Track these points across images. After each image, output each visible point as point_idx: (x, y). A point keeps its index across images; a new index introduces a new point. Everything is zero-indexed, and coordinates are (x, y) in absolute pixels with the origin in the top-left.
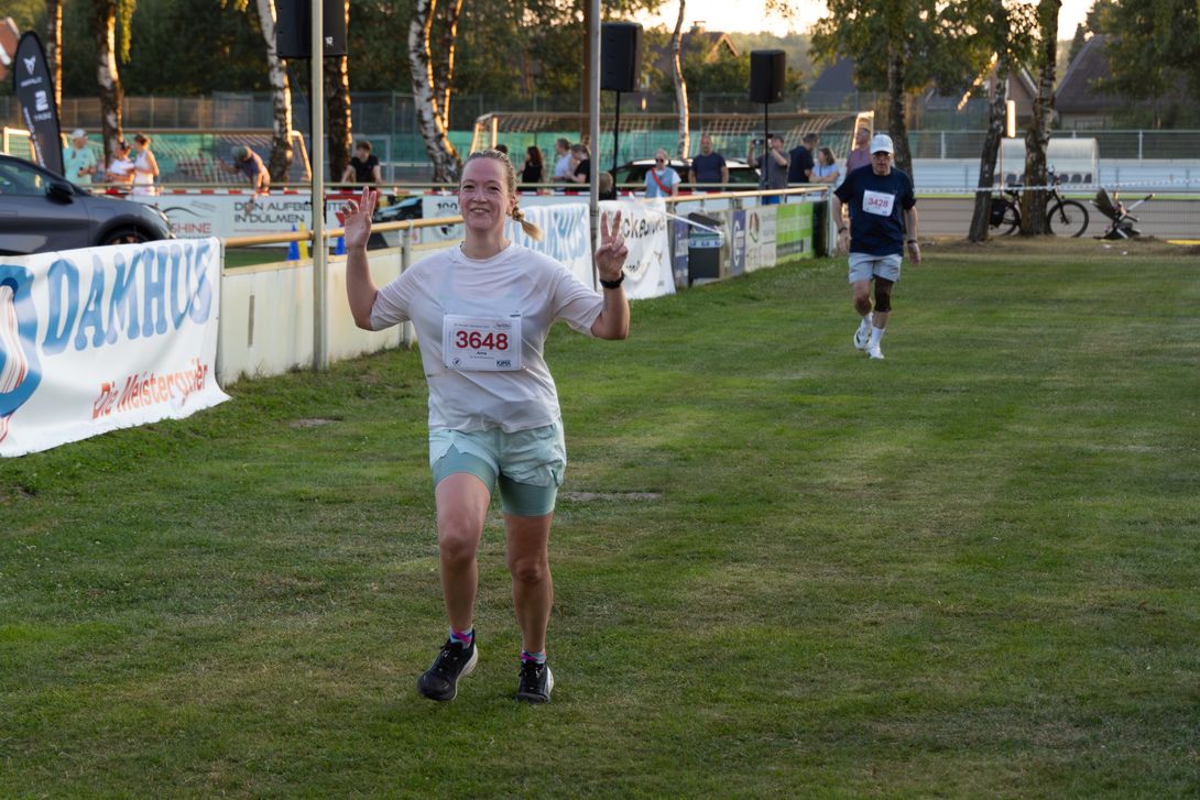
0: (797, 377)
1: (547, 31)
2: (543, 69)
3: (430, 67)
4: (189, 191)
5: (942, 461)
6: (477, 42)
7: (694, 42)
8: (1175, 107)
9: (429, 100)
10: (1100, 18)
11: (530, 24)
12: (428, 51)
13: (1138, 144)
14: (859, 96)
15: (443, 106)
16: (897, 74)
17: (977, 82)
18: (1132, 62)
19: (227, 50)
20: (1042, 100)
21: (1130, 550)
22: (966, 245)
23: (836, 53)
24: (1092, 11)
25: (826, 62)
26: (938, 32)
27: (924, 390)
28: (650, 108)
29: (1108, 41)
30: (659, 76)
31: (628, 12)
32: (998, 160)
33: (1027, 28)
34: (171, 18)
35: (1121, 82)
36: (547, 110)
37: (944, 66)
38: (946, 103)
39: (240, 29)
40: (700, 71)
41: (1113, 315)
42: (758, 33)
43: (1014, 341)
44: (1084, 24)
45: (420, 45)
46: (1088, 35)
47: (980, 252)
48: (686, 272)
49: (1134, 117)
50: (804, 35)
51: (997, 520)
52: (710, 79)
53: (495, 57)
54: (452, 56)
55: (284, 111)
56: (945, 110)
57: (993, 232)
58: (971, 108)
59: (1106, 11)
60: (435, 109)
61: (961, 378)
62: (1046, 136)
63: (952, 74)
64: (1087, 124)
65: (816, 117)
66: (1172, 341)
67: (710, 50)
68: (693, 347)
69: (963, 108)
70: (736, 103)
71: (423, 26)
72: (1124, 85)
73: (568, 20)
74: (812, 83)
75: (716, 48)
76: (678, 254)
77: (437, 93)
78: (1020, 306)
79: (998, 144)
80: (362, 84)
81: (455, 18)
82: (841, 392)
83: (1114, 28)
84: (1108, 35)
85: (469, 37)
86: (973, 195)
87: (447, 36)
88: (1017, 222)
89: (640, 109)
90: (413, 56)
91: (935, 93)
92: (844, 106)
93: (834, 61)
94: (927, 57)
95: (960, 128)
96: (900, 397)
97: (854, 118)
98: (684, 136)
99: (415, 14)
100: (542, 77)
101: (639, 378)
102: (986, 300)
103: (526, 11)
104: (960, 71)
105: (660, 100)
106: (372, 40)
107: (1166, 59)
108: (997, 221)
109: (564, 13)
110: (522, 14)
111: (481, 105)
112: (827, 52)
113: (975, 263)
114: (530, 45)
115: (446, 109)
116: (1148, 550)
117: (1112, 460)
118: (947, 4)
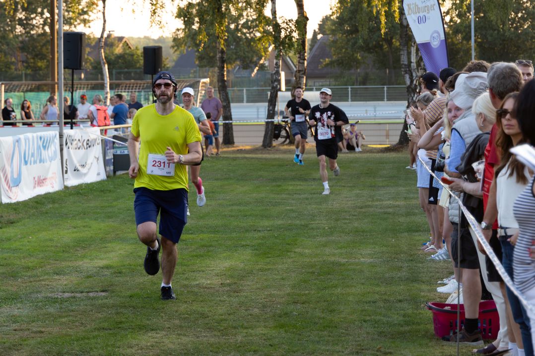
1: (29, 37)
2: (27, 58)
5: (261, 270)
7: (108, 42)
8: (367, 74)
10: (326, 27)
11: (20, 33)
13: (348, 93)
14: (199, 70)
16: (222, 58)
17: (261, 62)
18: (344, 50)
20: (299, 71)
21: (368, 318)
22: (261, 150)
23: (186, 47)
24: (321, 23)
25: (180, 52)
26: (240, 35)
27: (247, 230)
28: (86, 78)
29: (331, 39)
30: (90, 60)
31: (73, 26)
32: (277, 103)
33: (291, 32)
35: (338, 60)
36: (31, 80)
37: (244, 54)
38: (245, 73)
40: (113, 58)
41: (344, 186)
42: (142, 37)
43: (293, 202)
44: (317, 30)
47: (269, 153)
48: (112, 168)
49: (345, 79)
50: (167, 38)
51: (294, 302)
52: (118, 62)
56: (245, 77)
57: (275, 143)
58: (259, 76)
59: (329, 23)
61: (266, 223)
63: (248, 57)
64: (320, 84)
66: (377, 200)
67: (117, 47)
68: (119, 209)
69: (254, 75)
70: (133, 75)
72: (340, 63)
73: (40, 31)
74: (173, 64)
75: (121, 45)
76: (107, 158)
78: (294, 183)
79: (276, 96)
82: (203, 232)
83: (333, 32)
84: (331, 36)
86: (264, 123)
88: (288, 137)
89: (80, 79)
91: (239, 68)
92: (191, 75)
93: (185, 51)
94: (235, 49)
95: (253, 87)
96: (234, 235)
97: (199, 82)
98: (107, 93)
100: (27, 62)
101: (90, 227)
102: (275, 180)
103: (18, 26)
104: (252, 57)
105: (91, 74)
107: (361, 48)
108: (277, 136)
109: (37, 27)
110: (16, 28)
112: (181, 47)
113: (266, 159)
114: (20, 45)
116: (378, 318)
117: (353, 267)
118: (245, 20)
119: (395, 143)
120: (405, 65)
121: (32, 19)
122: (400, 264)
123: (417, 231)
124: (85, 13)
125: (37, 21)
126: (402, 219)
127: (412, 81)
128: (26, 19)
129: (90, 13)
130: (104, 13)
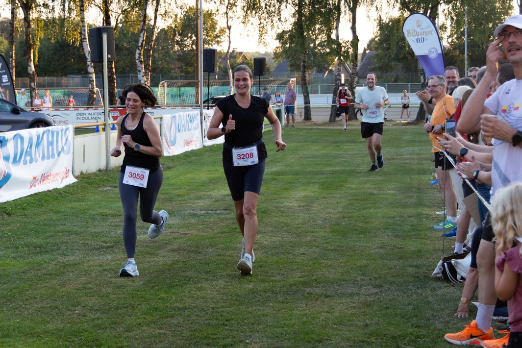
0: (272, 170)
1: (183, 52)
2: (182, 65)
3: (143, 65)
4: (60, 109)
5: (324, 198)
6: (158, 56)
7: (233, 55)
8: (398, 76)
9: (143, 76)
10: (372, 45)
11: (177, 50)
12: (142, 59)
14: (291, 73)
15: (148, 78)
16: (304, 65)
17: (330, 68)
18: (383, 61)
19: (72, 60)
20: (353, 74)
21: (389, 227)
22: (329, 123)
23: (282, 59)
25: (279, 62)
26: (316, 51)
27: (317, 173)
28: (219, 79)
29: (375, 53)
30: (222, 67)
31: (210, 45)
33: (348, 48)
34: (52, 50)
36: (184, 80)
37: (319, 63)
38: (320, 75)
39: (77, 53)
42: (255, 52)
43: (347, 156)
44: (366, 48)
45: (140, 57)
46: (367, 52)
47: (333, 126)
50: (271, 53)
51: (344, 217)
53: (165, 62)
54: (151, 61)
55: (93, 81)
56: (320, 78)
57: (337, 119)
58: (329, 77)
59: (374, 43)
60: (145, 80)
61: (329, 169)
62: (355, 86)
63: (322, 65)
65: (277, 80)
66: (400, 155)
67: (239, 58)
69: (326, 77)
71: (141, 51)
73: (190, 48)
74: (274, 69)
75: (241, 57)
77: (146, 74)
78: (348, 144)
80: (119, 72)
81: (151, 48)
82: (288, 174)
83: (376, 49)
84: (374, 51)
85: (156, 55)
86: (330, 106)
87: (149, 54)
89: (215, 79)
90: (137, 61)
91: (316, 72)
92: (285, 77)
93: (282, 61)
94: (313, 59)
95: (325, 84)
96: (308, 176)
97: (289, 81)
98: (231, 88)
99: (138, 46)
100: (181, 68)
102: (336, 142)
103: (175, 45)
104: (324, 64)
105: (222, 76)
106: (122, 56)
107: (394, 59)
109: (188, 46)
110: (175, 47)
111: (161, 78)
112: (279, 58)
113: (332, 130)
114: (177, 57)
115: (149, 79)
116: (396, 227)
117: (382, 196)
118: (320, 41)
119: (414, 120)
120: (421, 70)
121: (185, 41)
122: (412, 194)
123: (423, 174)
124: (219, 37)
125: (188, 42)
126: (415, 167)
127: (425, 80)
128: (181, 40)
129: (221, 37)
130: (229, 37)
